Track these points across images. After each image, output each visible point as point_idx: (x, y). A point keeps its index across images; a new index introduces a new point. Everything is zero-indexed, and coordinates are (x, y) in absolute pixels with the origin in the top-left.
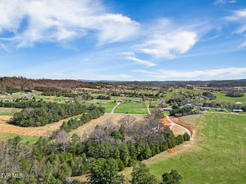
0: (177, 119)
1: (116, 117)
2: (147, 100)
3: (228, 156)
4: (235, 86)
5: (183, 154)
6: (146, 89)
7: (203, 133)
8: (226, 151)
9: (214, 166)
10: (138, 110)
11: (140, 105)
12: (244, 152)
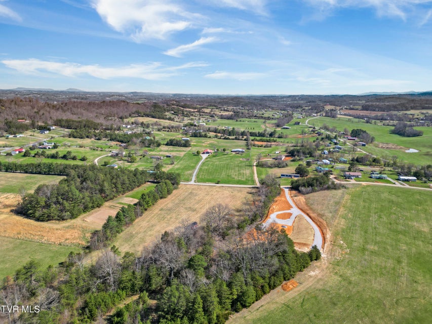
0: (301, 199)
1: (200, 192)
2: (254, 146)
3: (379, 295)
4: (410, 109)
5: (308, 293)
6: (253, 116)
7: (344, 239)
8: (378, 284)
9: (355, 319)
10: (237, 174)
11: (241, 159)
12: (406, 285)
